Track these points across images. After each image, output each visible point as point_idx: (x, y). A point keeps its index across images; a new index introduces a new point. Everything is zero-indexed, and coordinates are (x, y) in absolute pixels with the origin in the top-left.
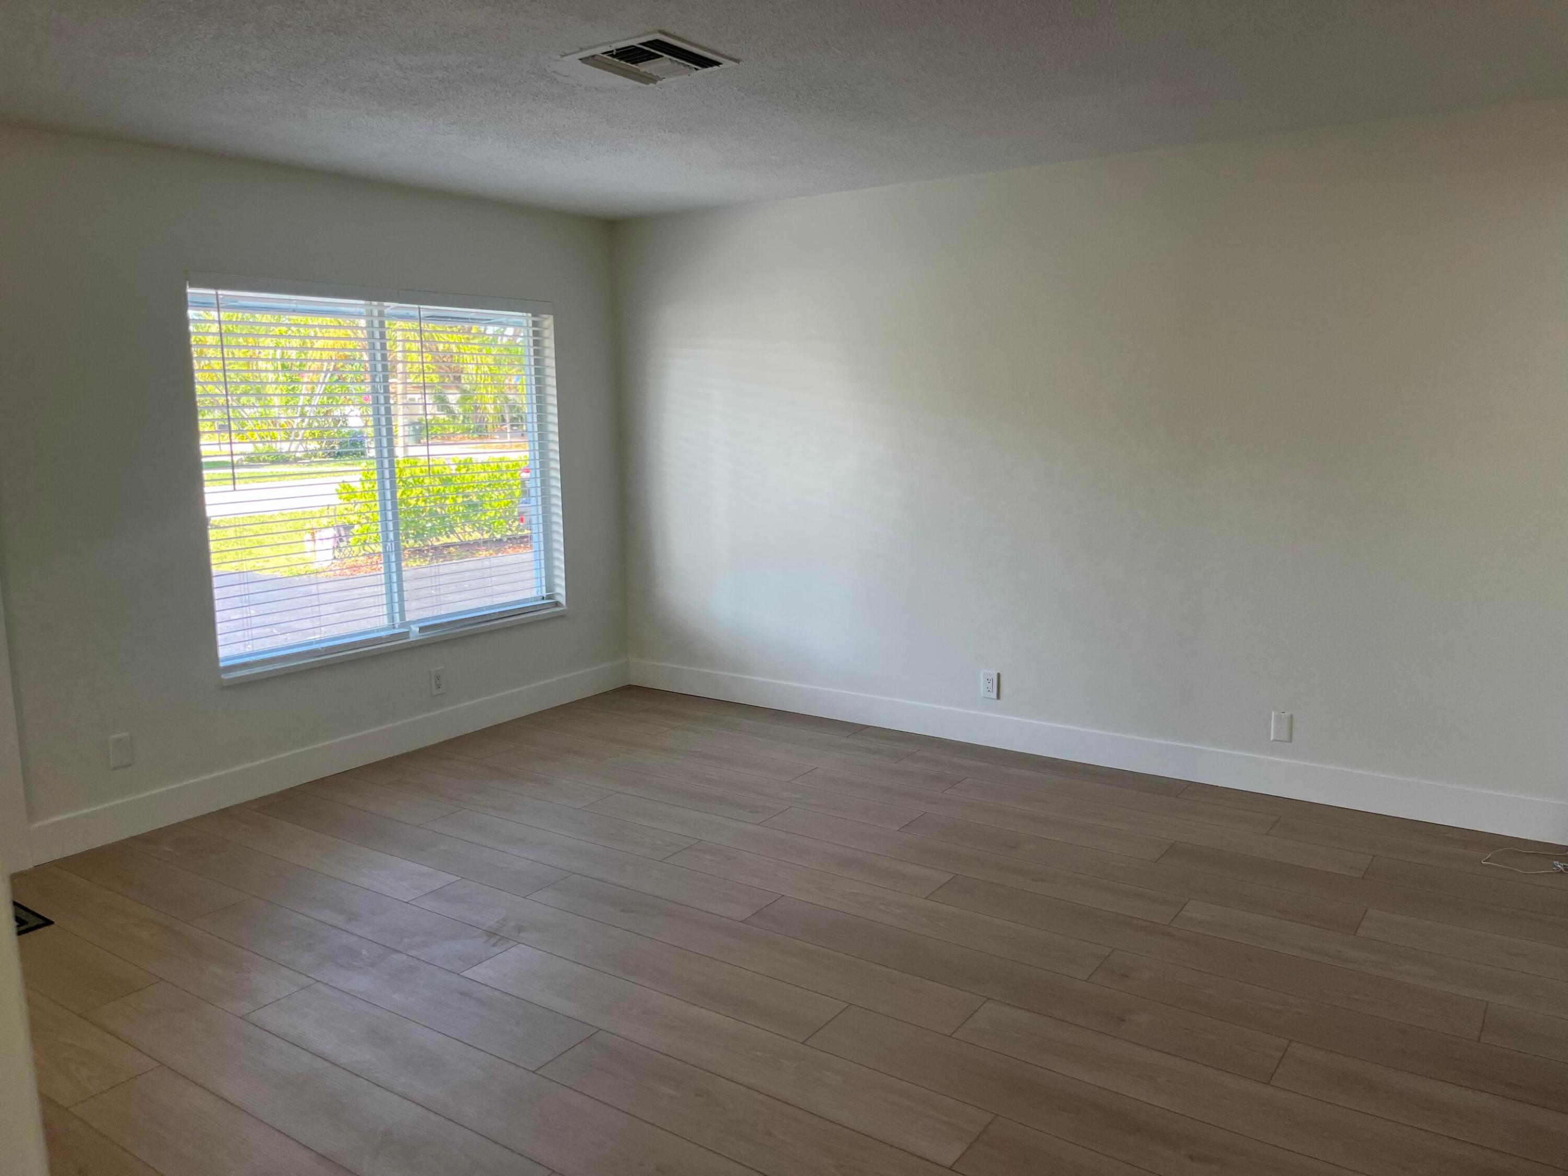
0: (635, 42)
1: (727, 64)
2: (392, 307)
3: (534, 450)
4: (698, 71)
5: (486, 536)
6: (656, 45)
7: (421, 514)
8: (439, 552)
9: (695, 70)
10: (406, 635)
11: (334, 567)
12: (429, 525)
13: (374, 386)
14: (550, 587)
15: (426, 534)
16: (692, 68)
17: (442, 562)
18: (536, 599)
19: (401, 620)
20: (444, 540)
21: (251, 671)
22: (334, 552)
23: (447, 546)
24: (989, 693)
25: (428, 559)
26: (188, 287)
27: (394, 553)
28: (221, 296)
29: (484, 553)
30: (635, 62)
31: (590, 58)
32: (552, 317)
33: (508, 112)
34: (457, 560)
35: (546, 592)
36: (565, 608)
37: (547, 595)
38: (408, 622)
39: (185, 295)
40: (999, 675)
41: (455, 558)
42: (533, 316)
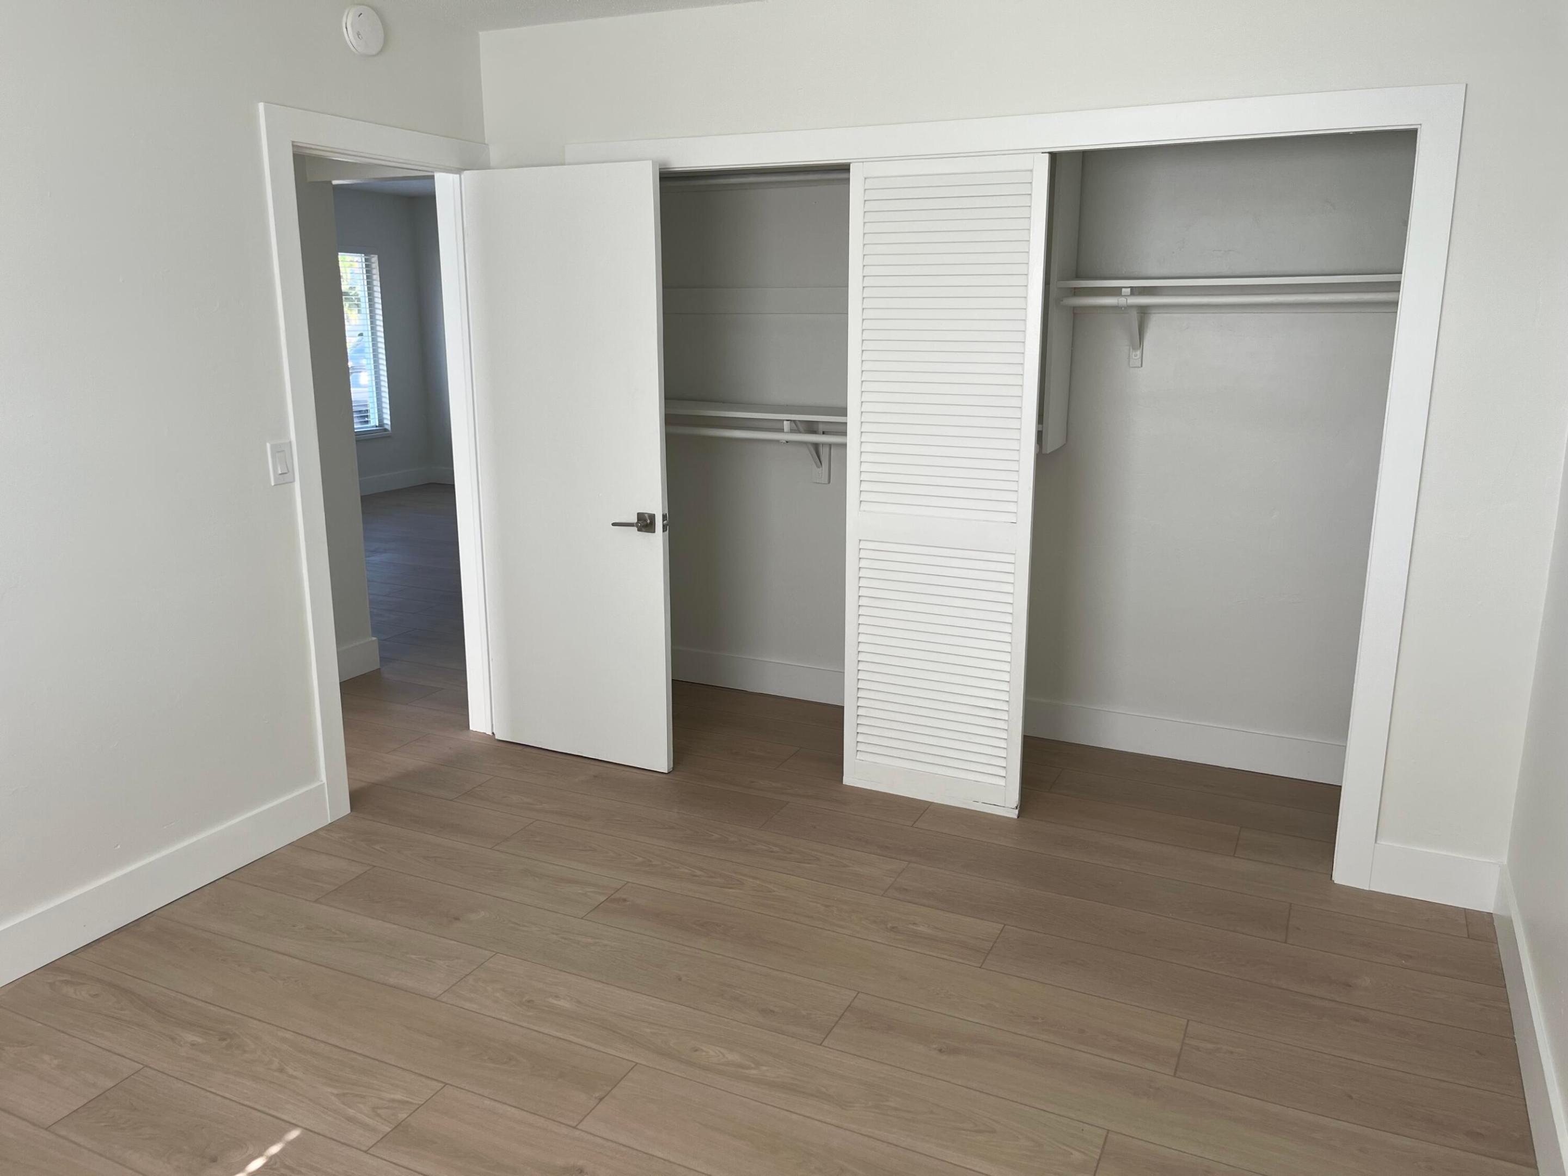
14: (383, 416)
32: (377, 256)
35: (382, 420)
36: (390, 432)
37: (382, 423)
42: (365, 255)
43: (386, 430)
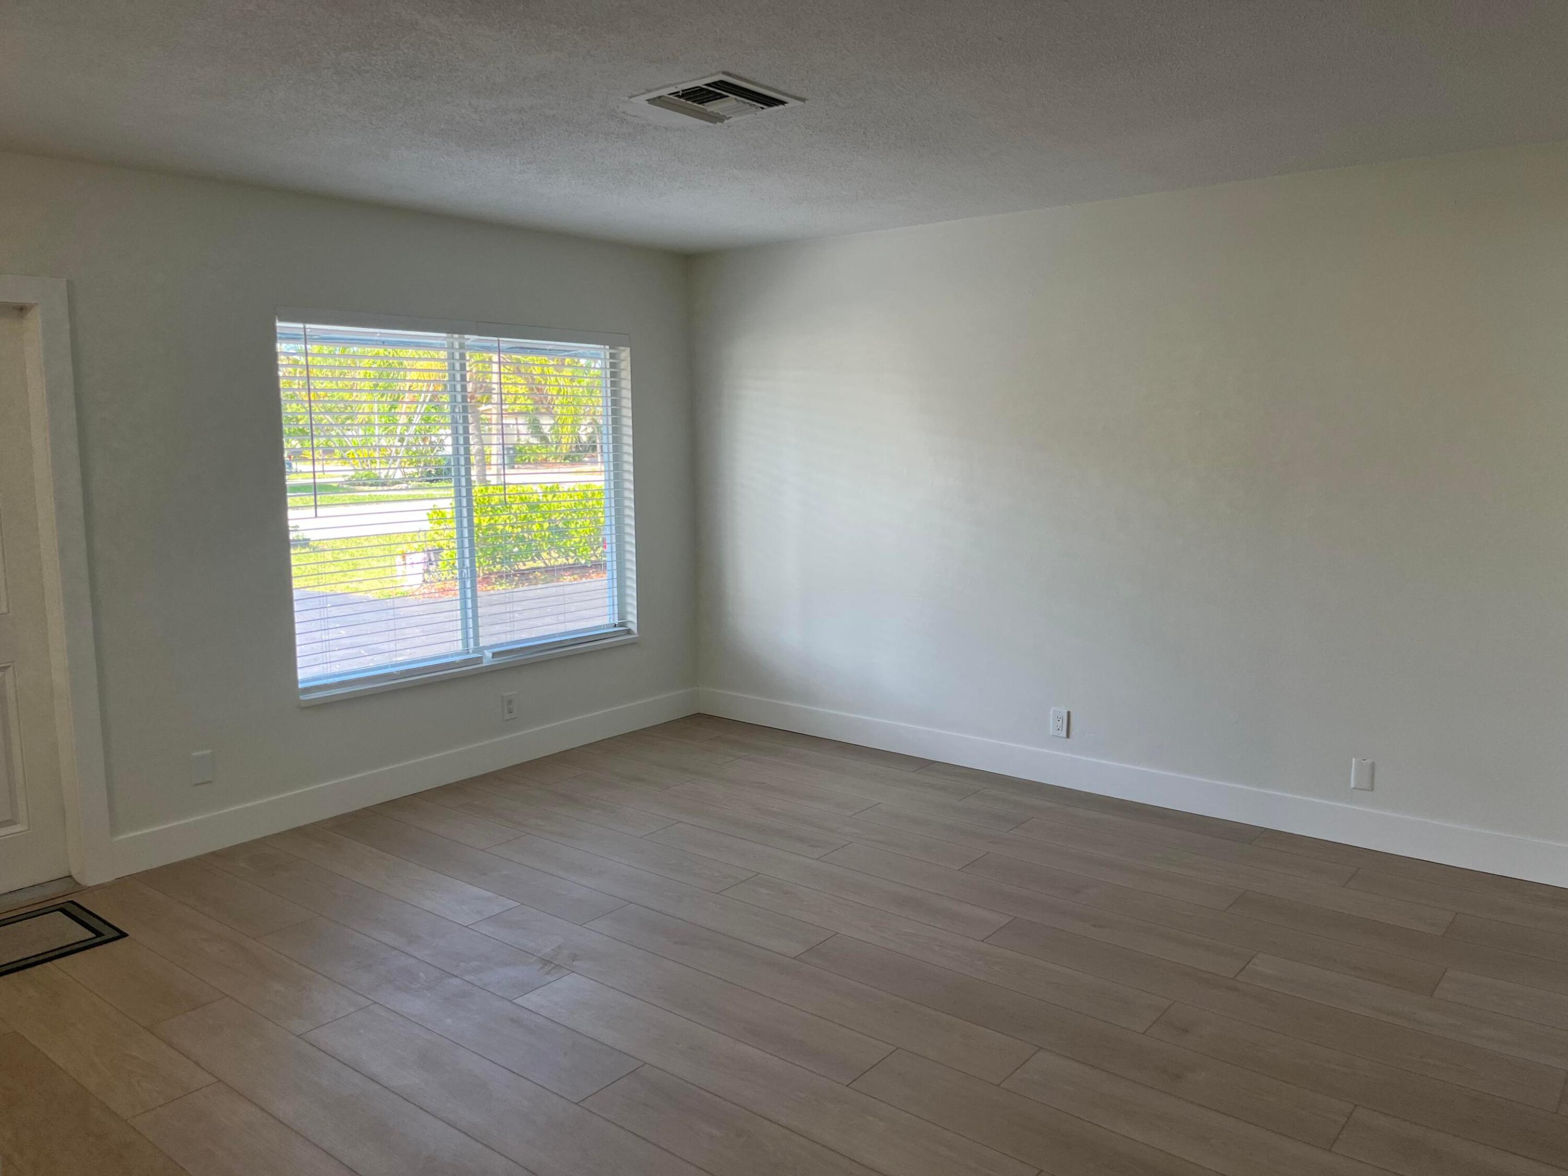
0: (701, 83)
1: (792, 103)
2: (471, 340)
3: (609, 480)
4: (764, 110)
5: (571, 561)
6: (719, 86)
7: (508, 539)
8: (525, 576)
9: (761, 109)
10: (479, 660)
11: (423, 589)
12: (516, 549)
13: (454, 416)
14: (622, 614)
15: (513, 558)
16: (758, 107)
17: (527, 586)
18: (608, 626)
19: (474, 645)
20: (530, 564)
21: (328, 693)
22: (423, 576)
23: (534, 570)
24: (1059, 732)
25: (514, 583)
26: (277, 321)
27: (469, 580)
28: (309, 330)
29: (569, 577)
30: (702, 103)
31: (657, 99)
32: (628, 349)
33: (582, 151)
34: (543, 584)
35: (619, 620)
36: (637, 636)
37: (619, 623)
38: (481, 647)
39: (274, 328)
40: (1069, 713)
41: (541, 582)
42: (610, 348)
43: (629, 632)
